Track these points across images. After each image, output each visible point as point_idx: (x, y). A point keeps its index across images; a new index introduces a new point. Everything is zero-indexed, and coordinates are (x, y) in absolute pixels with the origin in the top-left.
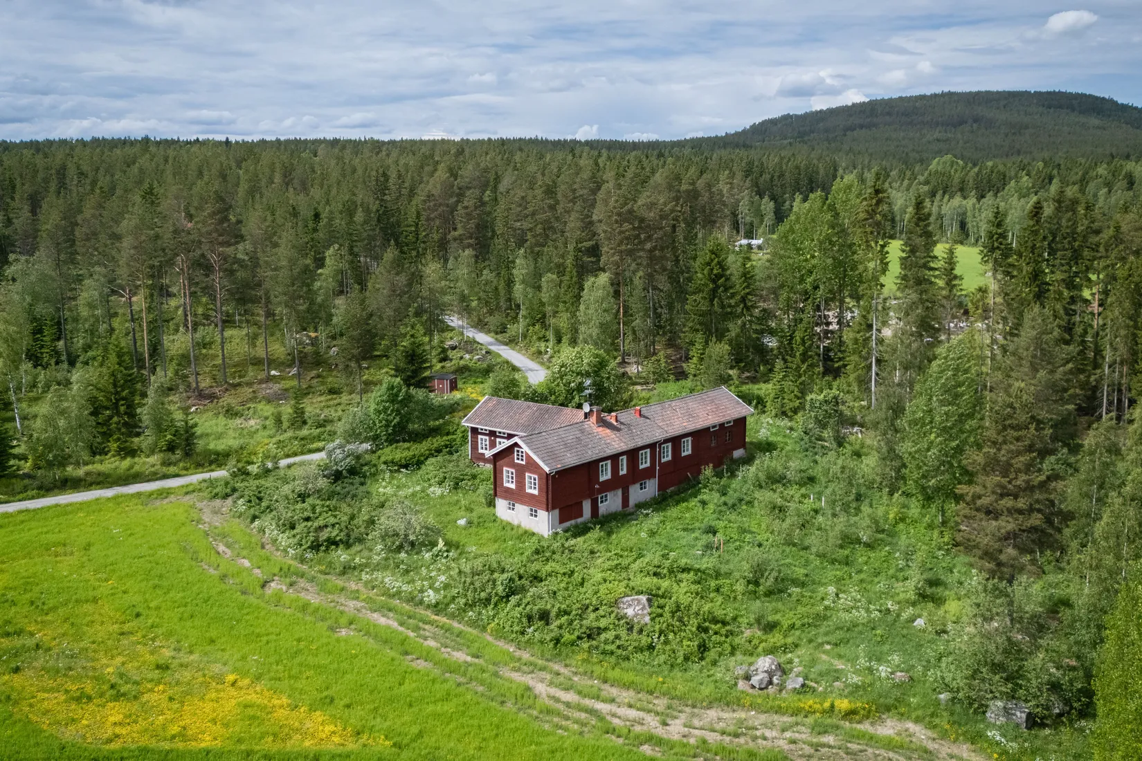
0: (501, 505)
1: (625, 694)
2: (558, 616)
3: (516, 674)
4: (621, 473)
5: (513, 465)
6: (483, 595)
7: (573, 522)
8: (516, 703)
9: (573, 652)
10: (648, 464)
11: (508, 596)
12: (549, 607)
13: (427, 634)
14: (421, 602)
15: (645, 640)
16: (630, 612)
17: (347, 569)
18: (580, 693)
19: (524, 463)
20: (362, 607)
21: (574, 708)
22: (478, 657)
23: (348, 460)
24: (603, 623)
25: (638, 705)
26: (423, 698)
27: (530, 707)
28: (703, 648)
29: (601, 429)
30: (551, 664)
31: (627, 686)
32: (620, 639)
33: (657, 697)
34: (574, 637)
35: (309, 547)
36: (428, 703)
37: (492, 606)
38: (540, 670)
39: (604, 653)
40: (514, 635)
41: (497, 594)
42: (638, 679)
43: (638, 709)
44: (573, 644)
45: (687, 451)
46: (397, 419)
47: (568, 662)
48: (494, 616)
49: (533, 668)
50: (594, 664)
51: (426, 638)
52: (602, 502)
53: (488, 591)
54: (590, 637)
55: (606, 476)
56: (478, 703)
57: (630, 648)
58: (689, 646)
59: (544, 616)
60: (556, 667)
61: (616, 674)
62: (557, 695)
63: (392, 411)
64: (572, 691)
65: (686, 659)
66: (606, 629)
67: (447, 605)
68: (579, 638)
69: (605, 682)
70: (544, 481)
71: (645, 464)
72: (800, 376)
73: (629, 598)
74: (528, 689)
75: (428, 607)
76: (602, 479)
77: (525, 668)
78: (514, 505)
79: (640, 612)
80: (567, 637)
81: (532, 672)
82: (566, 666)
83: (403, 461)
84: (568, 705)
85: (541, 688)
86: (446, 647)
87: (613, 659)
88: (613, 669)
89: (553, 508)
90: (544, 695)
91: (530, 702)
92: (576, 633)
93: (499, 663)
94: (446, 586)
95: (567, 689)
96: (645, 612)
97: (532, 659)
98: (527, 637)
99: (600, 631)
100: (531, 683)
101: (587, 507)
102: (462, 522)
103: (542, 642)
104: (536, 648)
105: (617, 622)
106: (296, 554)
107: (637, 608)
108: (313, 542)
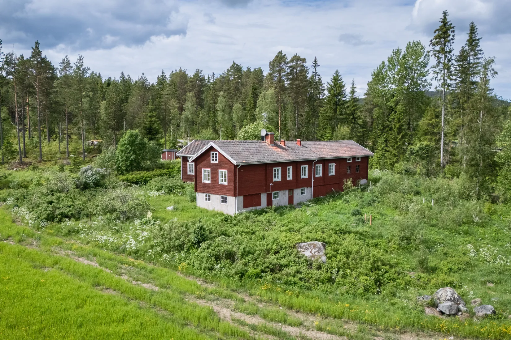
0: (200, 197)
1: (311, 319)
2: (243, 256)
3: (201, 301)
4: (288, 179)
5: (209, 165)
6: (177, 243)
7: (253, 208)
8: (198, 326)
9: (257, 283)
10: (307, 176)
11: (199, 242)
12: (235, 249)
13: (123, 271)
14: (124, 251)
15: (324, 275)
16: (307, 254)
17: (71, 232)
18: (265, 317)
19: (217, 162)
20: (72, 254)
21: (260, 330)
22: (165, 288)
23: (95, 176)
24: (284, 262)
25: (328, 328)
26: (97, 318)
27: (213, 329)
28: (379, 283)
29: (274, 148)
30: (235, 294)
31: (314, 312)
32: (301, 273)
33: (346, 322)
34: (258, 270)
35: (45, 219)
36: (101, 324)
37: (185, 250)
38: (225, 298)
39: (287, 283)
40: (203, 271)
41: (189, 241)
42: (324, 305)
43: (329, 333)
44: (257, 276)
45: (332, 172)
46: (134, 156)
47: (252, 291)
48: (185, 258)
49: (218, 297)
50: (279, 292)
51: (121, 274)
52: (275, 197)
53: (183, 239)
54: (272, 271)
55: (278, 178)
56: (157, 324)
57: (311, 280)
58: (366, 280)
59: (231, 256)
60: (240, 296)
61: (301, 300)
62: (242, 319)
63: (131, 150)
64: (257, 316)
65: (366, 290)
66: (286, 266)
67: (146, 252)
68: (262, 271)
69: (291, 308)
70: (233, 173)
71: (305, 176)
72: (397, 142)
73: (306, 244)
74: (212, 313)
75: (130, 254)
76: (275, 180)
77: (211, 296)
78: (209, 196)
79: (316, 253)
80: (251, 270)
81: (218, 299)
82: (251, 295)
83: (134, 179)
84: (254, 328)
85: (226, 313)
86: (137, 280)
87: (296, 289)
88: (298, 296)
89: (239, 195)
90: (229, 318)
91: (215, 323)
92: (260, 268)
93: (185, 292)
94: (148, 240)
95: (252, 314)
96: (322, 253)
97: (218, 289)
98: (214, 272)
99: (281, 267)
100: (216, 308)
101: (264, 198)
102: (170, 208)
103: (228, 276)
104: (222, 281)
105: (297, 260)
106: (34, 224)
107: (314, 251)
108: (48, 215)
